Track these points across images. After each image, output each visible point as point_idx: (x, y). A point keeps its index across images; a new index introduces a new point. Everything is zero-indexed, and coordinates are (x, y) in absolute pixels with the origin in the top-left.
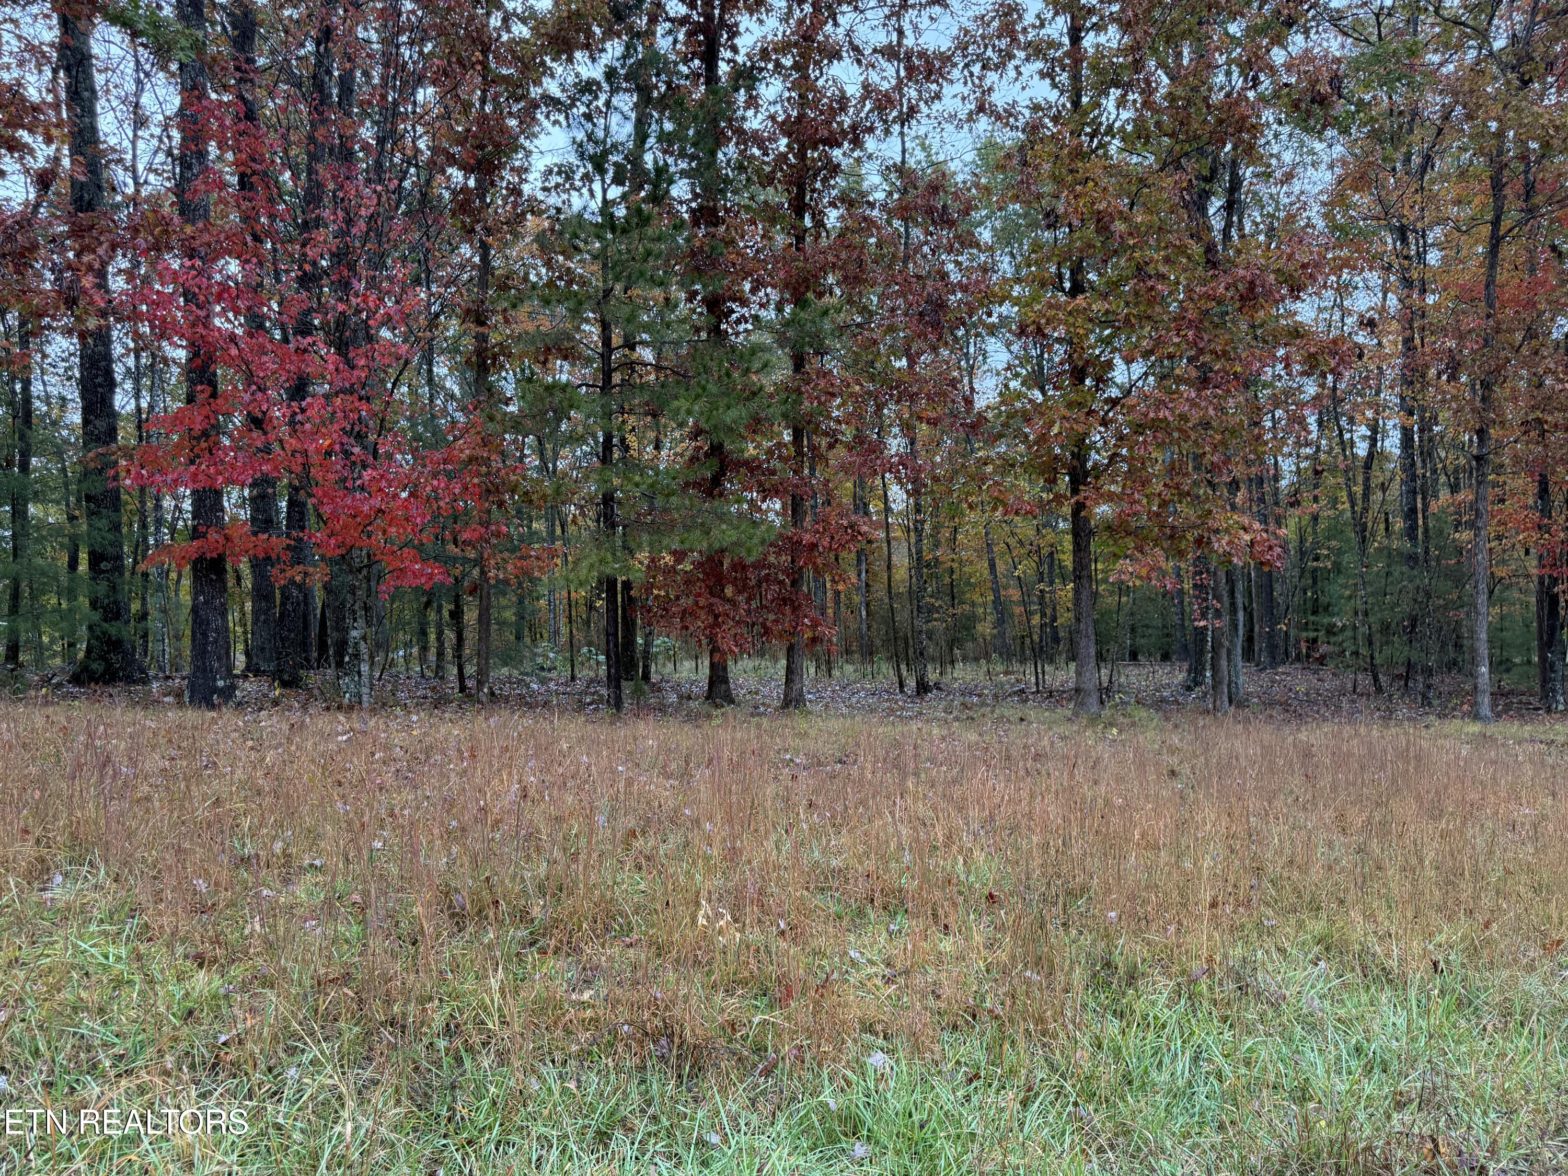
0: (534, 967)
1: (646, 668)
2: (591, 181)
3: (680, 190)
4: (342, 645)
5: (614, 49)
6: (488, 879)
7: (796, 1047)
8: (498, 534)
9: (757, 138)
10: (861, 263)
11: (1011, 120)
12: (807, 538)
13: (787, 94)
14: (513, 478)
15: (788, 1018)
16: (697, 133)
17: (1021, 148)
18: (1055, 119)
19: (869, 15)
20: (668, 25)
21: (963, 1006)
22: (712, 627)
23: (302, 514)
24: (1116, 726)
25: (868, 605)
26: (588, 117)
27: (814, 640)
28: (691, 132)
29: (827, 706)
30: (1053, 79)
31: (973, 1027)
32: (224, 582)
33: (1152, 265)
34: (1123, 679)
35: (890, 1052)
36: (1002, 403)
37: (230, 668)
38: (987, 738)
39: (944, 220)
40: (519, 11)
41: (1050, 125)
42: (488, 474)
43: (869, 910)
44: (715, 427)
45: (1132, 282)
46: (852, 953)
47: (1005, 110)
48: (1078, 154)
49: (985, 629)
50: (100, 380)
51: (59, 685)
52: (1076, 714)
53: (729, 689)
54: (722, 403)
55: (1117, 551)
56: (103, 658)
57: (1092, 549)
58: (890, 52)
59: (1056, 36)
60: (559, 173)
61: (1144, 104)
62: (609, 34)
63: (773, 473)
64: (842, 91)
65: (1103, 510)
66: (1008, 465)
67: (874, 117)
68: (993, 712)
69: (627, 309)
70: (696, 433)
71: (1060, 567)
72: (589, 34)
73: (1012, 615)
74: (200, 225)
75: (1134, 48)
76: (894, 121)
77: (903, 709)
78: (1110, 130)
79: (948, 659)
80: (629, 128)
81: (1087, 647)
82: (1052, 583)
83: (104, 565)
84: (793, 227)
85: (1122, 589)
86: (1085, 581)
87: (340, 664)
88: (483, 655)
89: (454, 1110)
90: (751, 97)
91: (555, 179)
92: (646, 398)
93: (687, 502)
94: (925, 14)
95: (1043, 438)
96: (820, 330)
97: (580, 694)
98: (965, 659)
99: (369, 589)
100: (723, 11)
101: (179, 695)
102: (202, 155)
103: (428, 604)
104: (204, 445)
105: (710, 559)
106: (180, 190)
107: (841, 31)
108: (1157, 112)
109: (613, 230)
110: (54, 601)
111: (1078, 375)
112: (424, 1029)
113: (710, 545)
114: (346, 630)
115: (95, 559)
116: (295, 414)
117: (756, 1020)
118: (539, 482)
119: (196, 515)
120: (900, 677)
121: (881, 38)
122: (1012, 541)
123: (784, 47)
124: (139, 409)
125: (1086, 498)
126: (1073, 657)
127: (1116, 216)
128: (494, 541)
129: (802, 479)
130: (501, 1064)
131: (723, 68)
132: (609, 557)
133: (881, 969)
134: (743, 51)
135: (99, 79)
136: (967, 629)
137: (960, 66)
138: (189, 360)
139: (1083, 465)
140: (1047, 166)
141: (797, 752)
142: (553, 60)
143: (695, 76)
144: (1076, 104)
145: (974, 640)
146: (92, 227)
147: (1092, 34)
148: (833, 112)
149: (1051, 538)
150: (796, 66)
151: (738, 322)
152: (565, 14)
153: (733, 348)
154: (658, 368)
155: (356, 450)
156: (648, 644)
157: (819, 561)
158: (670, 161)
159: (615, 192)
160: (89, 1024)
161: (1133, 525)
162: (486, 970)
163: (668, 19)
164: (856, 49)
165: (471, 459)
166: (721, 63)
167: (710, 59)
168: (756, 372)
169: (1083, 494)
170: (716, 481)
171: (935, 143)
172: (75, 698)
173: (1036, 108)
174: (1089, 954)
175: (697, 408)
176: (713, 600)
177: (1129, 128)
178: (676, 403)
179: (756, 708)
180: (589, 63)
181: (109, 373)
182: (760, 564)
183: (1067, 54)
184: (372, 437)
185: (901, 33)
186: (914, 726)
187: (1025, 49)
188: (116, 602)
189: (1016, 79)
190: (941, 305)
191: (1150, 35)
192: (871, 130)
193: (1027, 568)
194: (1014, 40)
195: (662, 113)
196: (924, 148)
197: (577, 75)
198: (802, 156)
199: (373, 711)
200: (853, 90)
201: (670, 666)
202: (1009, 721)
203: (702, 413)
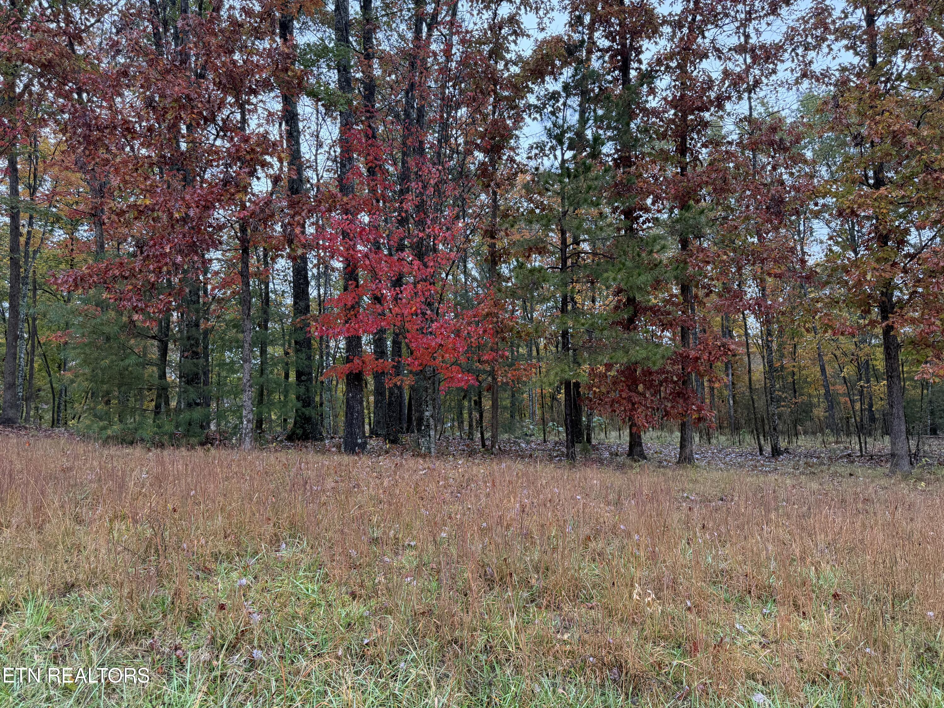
0: (534, 616)
1: (589, 435)
2: (555, 150)
3: (608, 148)
4: (420, 420)
5: (567, 73)
6: (505, 559)
7: (702, 683)
8: (502, 357)
9: (654, 112)
10: (725, 180)
11: (826, 79)
12: (693, 354)
13: (673, 84)
14: (511, 324)
15: (696, 664)
16: (618, 114)
17: (834, 97)
18: (858, 75)
19: (725, 28)
20: (599, 54)
21: (820, 669)
22: (631, 410)
23: (400, 348)
24: (924, 480)
25: (734, 396)
26: (553, 113)
27: (700, 419)
28: (614, 114)
29: (709, 463)
30: (855, 50)
31: (828, 684)
32: (361, 386)
33: (937, 163)
34: (926, 448)
35: (769, 694)
36: (827, 261)
37: (364, 433)
38: (826, 486)
39: (781, 147)
40: (513, 58)
41: (855, 79)
42: (497, 322)
43: (748, 598)
44: (631, 287)
45: (922, 176)
46: (737, 626)
47: (822, 74)
48: (876, 95)
49: (819, 412)
50: (302, 281)
51: (281, 441)
52: (894, 473)
53: (642, 450)
54: (635, 273)
55: (920, 358)
56: (302, 427)
57: (900, 358)
58: (741, 49)
59: (856, 21)
60: (537, 148)
61: (925, 57)
62: (565, 64)
63: (669, 313)
64: (709, 76)
65: (907, 330)
66: (834, 302)
67: (731, 90)
68: (829, 469)
69: (576, 222)
70: (619, 291)
71: (874, 370)
72: (553, 66)
73: (839, 403)
74: (351, 196)
75: (917, 21)
76: (744, 91)
77: (763, 465)
78: (899, 77)
79: (793, 432)
80: (577, 116)
81: (899, 425)
82: (868, 381)
83: (303, 378)
84: (679, 162)
85: (925, 384)
86: (895, 380)
87: (419, 430)
88: (494, 427)
89: (491, 698)
90: (651, 88)
91: (535, 151)
92: (588, 272)
93: (614, 334)
94: (764, 22)
95: (859, 284)
96: (699, 223)
97: (550, 450)
98: (805, 433)
99: (434, 389)
100: (632, 41)
101: (339, 447)
102: (350, 159)
103: (464, 397)
104: (352, 313)
105: (628, 368)
106: (340, 179)
107: (707, 41)
108: (935, 61)
109: (569, 177)
110: (277, 397)
111: (883, 239)
112: (473, 647)
113: (629, 360)
114: (422, 413)
115: (299, 375)
116: (397, 294)
117: (675, 663)
118: (525, 325)
119: (348, 350)
120: (760, 444)
121: (734, 41)
122: (838, 353)
123: (671, 56)
124: (319, 295)
125: (893, 322)
126: (887, 431)
127: (907, 132)
128: (500, 360)
129: (688, 316)
130: (517, 673)
131: (633, 74)
132: (567, 369)
133: (759, 638)
134: (645, 62)
135: (301, 125)
136: (806, 413)
137: (789, 51)
138: (345, 268)
139: (890, 300)
140: (853, 106)
141: (691, 491)
142: (533, 83)
143: (616, 79)
144: (873, 63)
145: (812, 419)
146: (299, 202)
147: (883, 17)
148: (704, 90)
149: (867, 350)
150: (679, 66)
151: (644, 223)
152: (540, 57)
153: (642, 239)
154: (594, 254)
155: (429, 312)
156: (589, 421)
157: (701, 368)
158: (601, 132)
159: (569, 155)
160: (300, 626)
161: (932, 340)
162: (506, 615)
163: (600, 50)
164: (718, 50)
165: (488, 314)
166: (631, 71)
167: (625, 69)
168: (658, 252)
169: (891, 320)
170: (631, 320)
171: (771, 101)
172: (289, 448)
173: (843, 69)
174: (913, 641)
175: (619, 276)
176: (631, 394)
177: (914, 74)
178: (605, 275)
179: (660, 462)
180: (554, 82)
181: (306, 277)
182: (662, 371)
183: (865, 33)
184: (436, 305)
185: (747, 37)
186: (772, 477)
187: (833, 34)
188: (309, 397)
189: (829, 53)
190: (781, 201)
191: (927, 11)
192: (729, 98)
193: (849, 371)
194: (826, 28)
195: (596, 105)
196: (763, 104)
197: (546, 90)
198: (684, 118)
199: (438, 458)
200: (716, 75)
201: (603, 435)
202: (841, 475)
203: (623, 280)
